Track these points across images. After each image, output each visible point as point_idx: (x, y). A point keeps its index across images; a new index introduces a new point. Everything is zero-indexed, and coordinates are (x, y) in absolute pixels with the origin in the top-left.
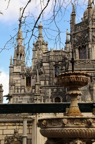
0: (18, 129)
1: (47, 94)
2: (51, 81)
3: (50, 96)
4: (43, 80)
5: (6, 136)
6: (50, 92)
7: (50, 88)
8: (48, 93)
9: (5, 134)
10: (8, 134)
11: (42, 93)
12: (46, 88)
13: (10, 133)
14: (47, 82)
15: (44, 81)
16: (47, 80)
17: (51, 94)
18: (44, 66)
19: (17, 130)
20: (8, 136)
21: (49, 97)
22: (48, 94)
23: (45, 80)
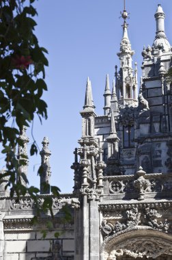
0: (62, 239)
1: (157, 156)
2: (166, 122)
3: (165, 160)
4: (147, 123)
5: (33, 256)
6: (163, 151)
7: (164, 139)
8: (158, 154)
9: (33, 253)
10: (39, 252)
11: (144, 154)
12: (155, 140)
13: (44, 248)
14: (157, 126)
15: (148, 125)
16: (154, 122)
17: (168, 153)
18: (147, 89)
19: (60, 241)
20: (38, 255)
21: (163, 163)
22: (160, 156)
23: (151, 122)
